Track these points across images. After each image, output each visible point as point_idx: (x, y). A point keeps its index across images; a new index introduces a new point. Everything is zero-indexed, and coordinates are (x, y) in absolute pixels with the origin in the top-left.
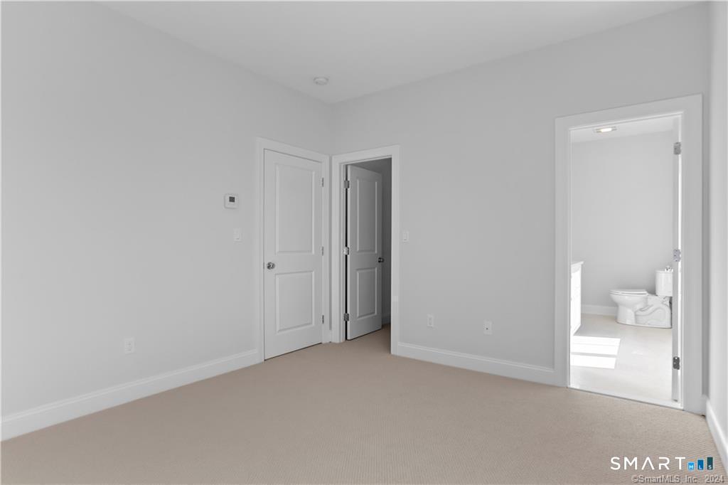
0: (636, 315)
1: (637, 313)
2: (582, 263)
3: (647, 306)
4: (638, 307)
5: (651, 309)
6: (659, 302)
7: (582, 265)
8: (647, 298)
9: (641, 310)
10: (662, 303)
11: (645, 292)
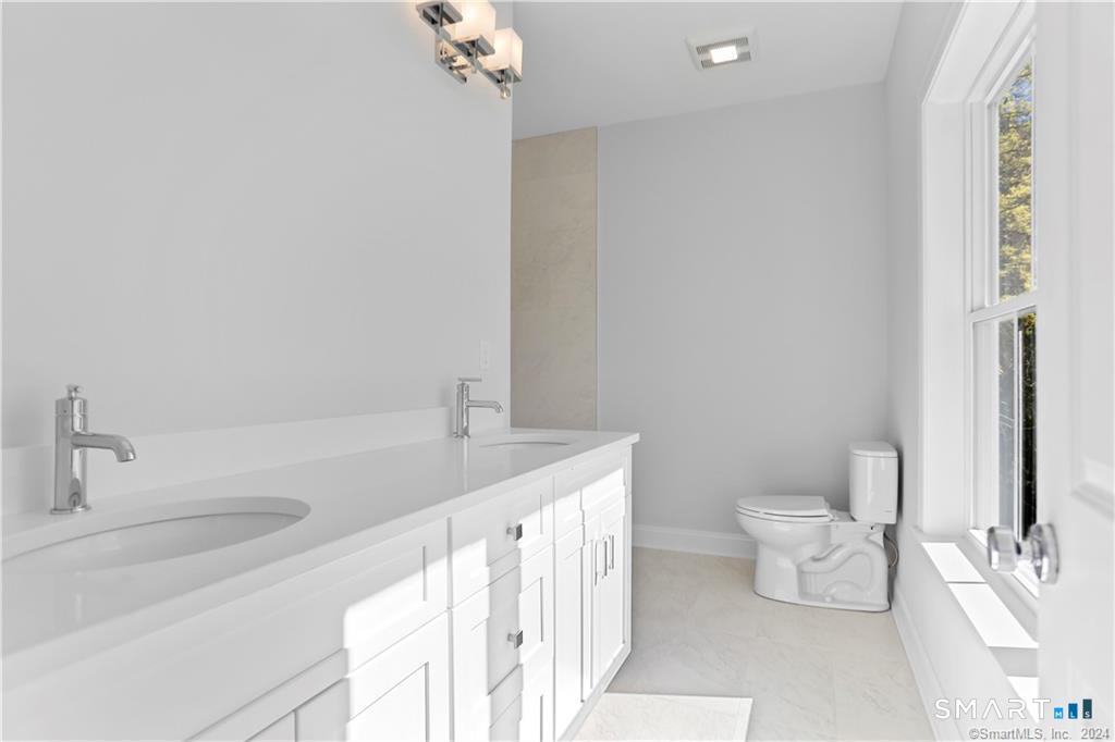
0: (801, 573)
1: (805, 568)
2: (635, 438)
3: (828, 548)
4: (809, 551)
5: (838, 556)
6: (857, 539)
7: (634, 446)
8: (827, 528)
9: (815, 560)
10: (867, 539)
11: (824, 512)
